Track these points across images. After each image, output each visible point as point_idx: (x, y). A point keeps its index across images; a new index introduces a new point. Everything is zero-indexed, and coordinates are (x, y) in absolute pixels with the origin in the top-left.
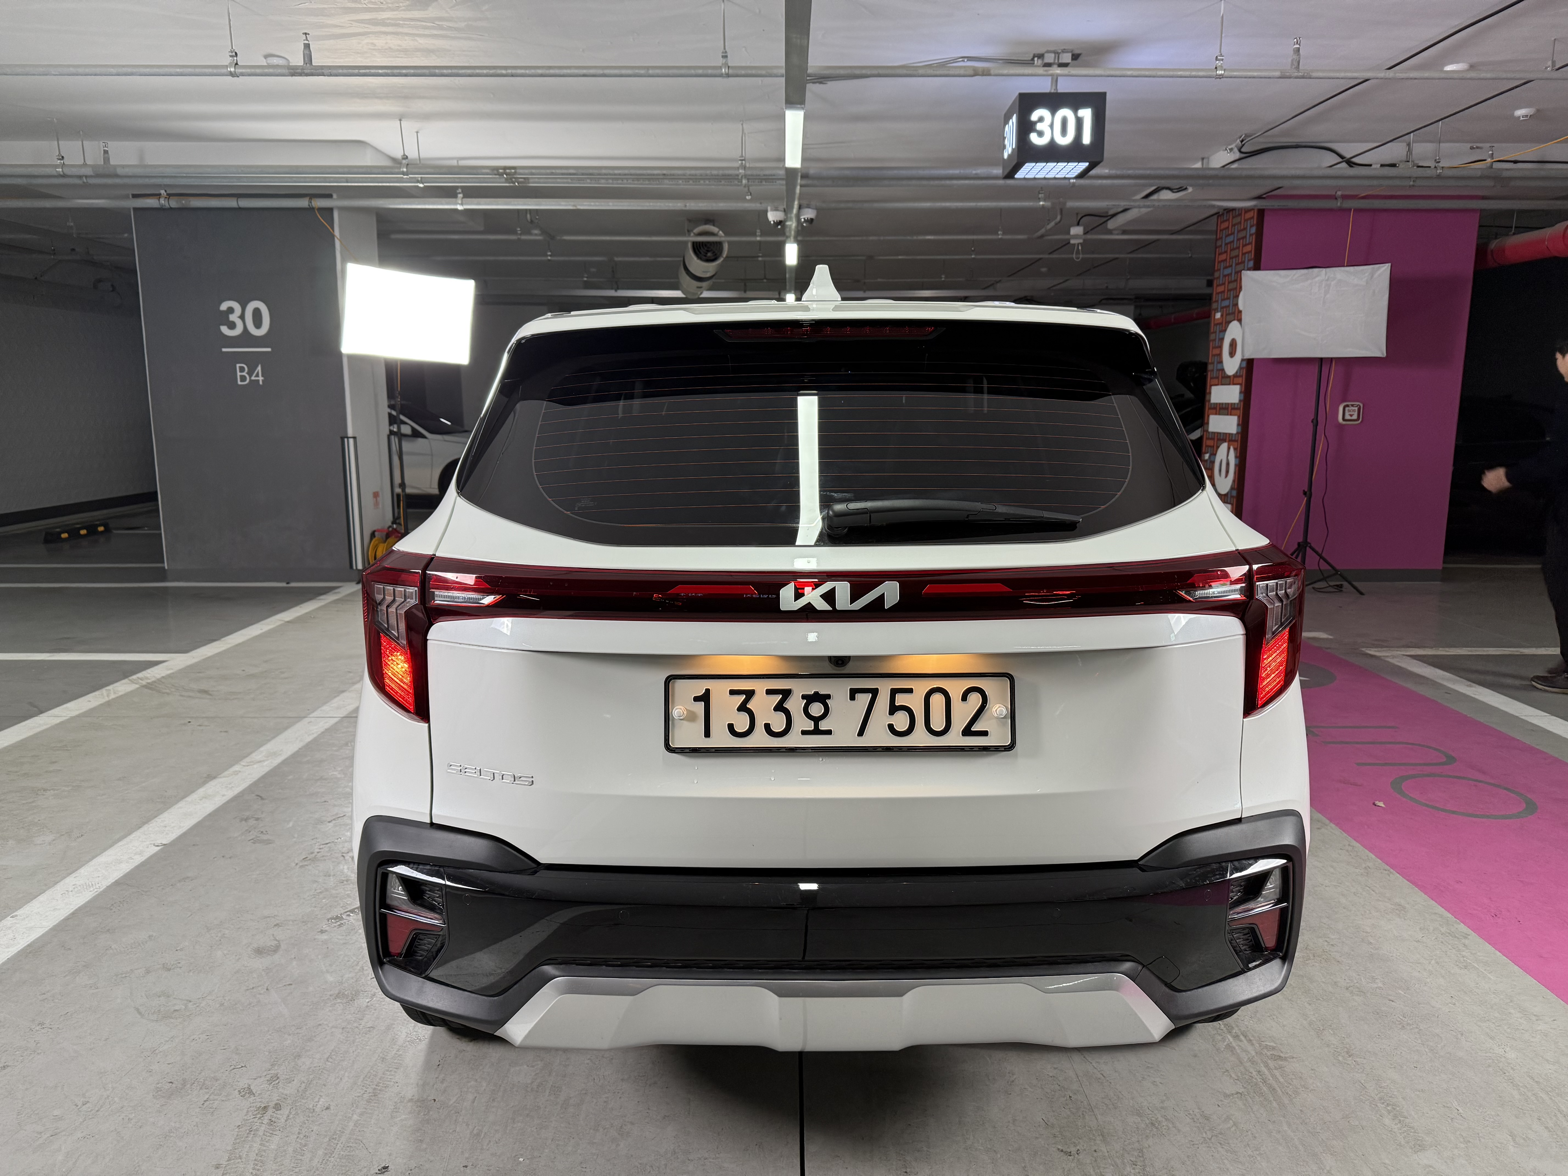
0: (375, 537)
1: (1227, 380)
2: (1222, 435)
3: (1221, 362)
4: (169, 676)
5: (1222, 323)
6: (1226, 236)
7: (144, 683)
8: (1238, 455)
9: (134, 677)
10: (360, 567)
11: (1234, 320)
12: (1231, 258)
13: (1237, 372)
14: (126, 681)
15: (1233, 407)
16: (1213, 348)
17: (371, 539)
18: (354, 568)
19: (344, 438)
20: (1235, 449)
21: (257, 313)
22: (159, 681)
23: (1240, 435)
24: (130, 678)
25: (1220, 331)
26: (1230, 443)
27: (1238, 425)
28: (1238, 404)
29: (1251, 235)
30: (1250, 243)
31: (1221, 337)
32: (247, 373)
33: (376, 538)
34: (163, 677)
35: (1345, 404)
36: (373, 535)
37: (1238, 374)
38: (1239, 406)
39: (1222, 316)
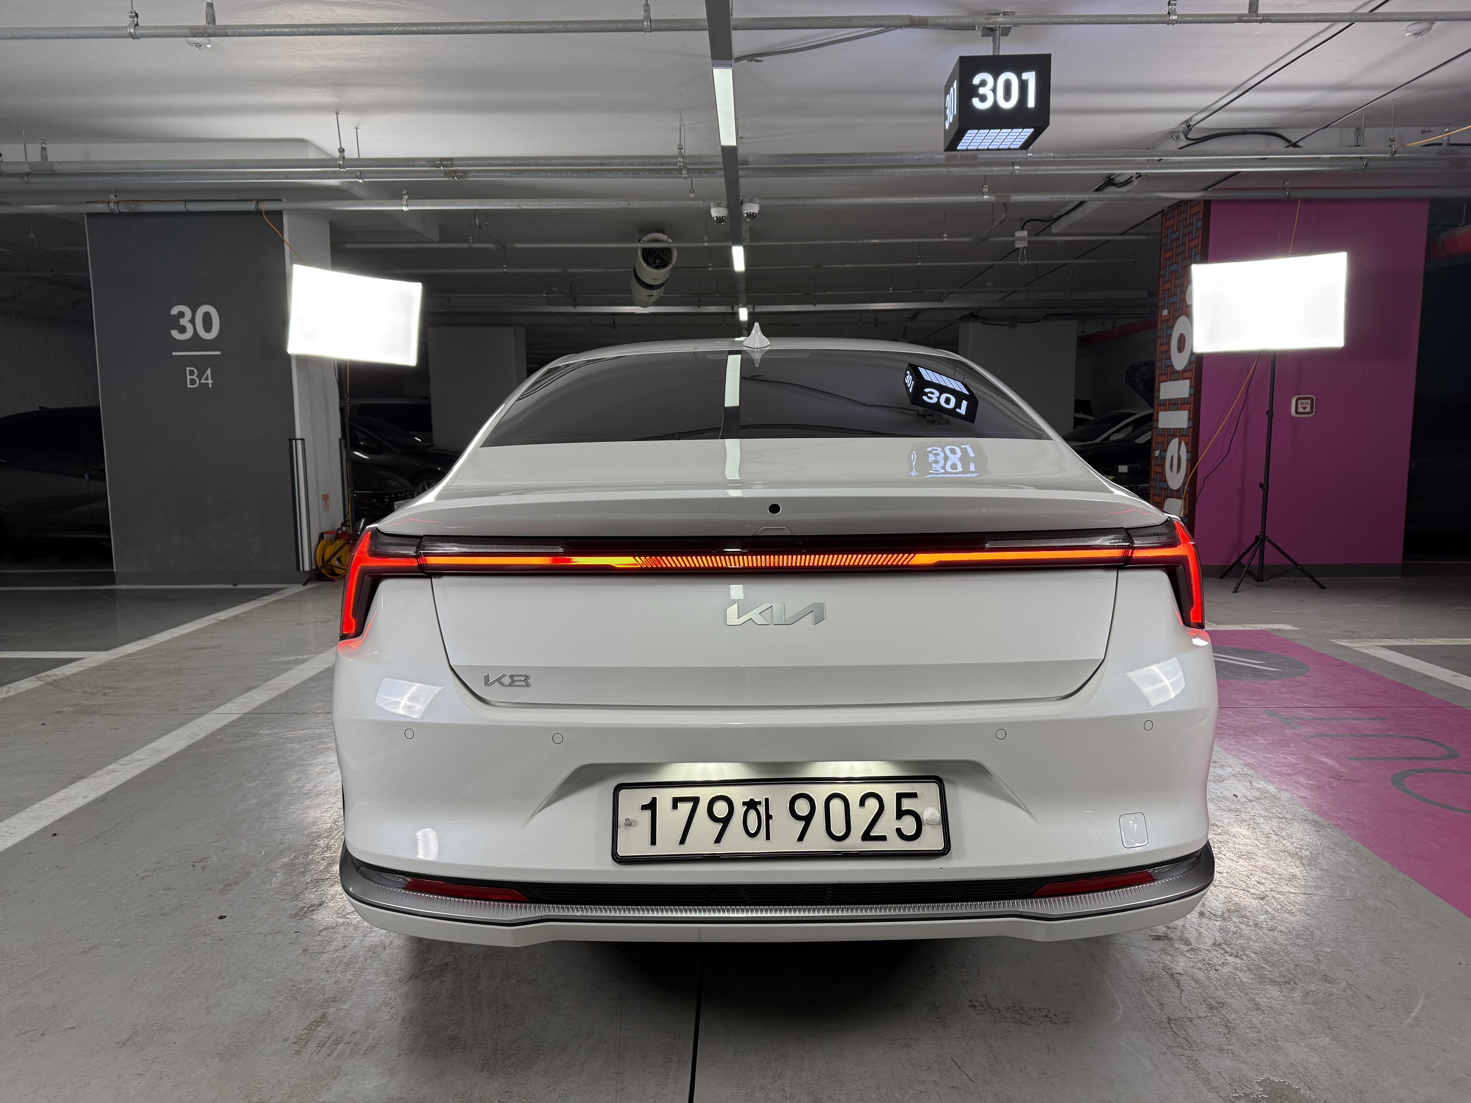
0: (323, 538)
1: (1175, 375)
2: (1172, 431)
3: (1170, 358)
4: (80, 673)
5: (1169, 320)
6: (1172, 233)
7: (50, 680)
8: (1190, 450)
9: (43, 674)
10: (307, 568)
11: (1182, 315)
12: (1177, 254)
13: (1186, 366)
14: (34, 678)
15: (1183, 401)
16: (1160, 345)
17: (319, 541)
18: (301, 569)
19: (292, 439)
20: (1186, 444)
21: (207, 317)
22: (67, 678)
23: (1191, 430)
24: (38, 675)
25: (1168, 328)
26: (1181, 438)
27: (1189, 419)
28: (1188, 398)
29: (1197, 230)
30: (1197, 237)
31: (1169, 333)
32: (196, 377)
33: (325, 540)
34: (72, 674)
35: (1297, 396)
36: (321, 536)
37: (1188, 369)
38: (1189, 401)
39: (1169, 312)
